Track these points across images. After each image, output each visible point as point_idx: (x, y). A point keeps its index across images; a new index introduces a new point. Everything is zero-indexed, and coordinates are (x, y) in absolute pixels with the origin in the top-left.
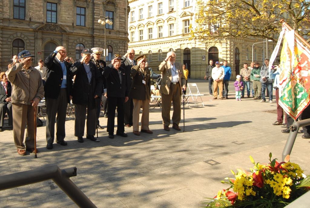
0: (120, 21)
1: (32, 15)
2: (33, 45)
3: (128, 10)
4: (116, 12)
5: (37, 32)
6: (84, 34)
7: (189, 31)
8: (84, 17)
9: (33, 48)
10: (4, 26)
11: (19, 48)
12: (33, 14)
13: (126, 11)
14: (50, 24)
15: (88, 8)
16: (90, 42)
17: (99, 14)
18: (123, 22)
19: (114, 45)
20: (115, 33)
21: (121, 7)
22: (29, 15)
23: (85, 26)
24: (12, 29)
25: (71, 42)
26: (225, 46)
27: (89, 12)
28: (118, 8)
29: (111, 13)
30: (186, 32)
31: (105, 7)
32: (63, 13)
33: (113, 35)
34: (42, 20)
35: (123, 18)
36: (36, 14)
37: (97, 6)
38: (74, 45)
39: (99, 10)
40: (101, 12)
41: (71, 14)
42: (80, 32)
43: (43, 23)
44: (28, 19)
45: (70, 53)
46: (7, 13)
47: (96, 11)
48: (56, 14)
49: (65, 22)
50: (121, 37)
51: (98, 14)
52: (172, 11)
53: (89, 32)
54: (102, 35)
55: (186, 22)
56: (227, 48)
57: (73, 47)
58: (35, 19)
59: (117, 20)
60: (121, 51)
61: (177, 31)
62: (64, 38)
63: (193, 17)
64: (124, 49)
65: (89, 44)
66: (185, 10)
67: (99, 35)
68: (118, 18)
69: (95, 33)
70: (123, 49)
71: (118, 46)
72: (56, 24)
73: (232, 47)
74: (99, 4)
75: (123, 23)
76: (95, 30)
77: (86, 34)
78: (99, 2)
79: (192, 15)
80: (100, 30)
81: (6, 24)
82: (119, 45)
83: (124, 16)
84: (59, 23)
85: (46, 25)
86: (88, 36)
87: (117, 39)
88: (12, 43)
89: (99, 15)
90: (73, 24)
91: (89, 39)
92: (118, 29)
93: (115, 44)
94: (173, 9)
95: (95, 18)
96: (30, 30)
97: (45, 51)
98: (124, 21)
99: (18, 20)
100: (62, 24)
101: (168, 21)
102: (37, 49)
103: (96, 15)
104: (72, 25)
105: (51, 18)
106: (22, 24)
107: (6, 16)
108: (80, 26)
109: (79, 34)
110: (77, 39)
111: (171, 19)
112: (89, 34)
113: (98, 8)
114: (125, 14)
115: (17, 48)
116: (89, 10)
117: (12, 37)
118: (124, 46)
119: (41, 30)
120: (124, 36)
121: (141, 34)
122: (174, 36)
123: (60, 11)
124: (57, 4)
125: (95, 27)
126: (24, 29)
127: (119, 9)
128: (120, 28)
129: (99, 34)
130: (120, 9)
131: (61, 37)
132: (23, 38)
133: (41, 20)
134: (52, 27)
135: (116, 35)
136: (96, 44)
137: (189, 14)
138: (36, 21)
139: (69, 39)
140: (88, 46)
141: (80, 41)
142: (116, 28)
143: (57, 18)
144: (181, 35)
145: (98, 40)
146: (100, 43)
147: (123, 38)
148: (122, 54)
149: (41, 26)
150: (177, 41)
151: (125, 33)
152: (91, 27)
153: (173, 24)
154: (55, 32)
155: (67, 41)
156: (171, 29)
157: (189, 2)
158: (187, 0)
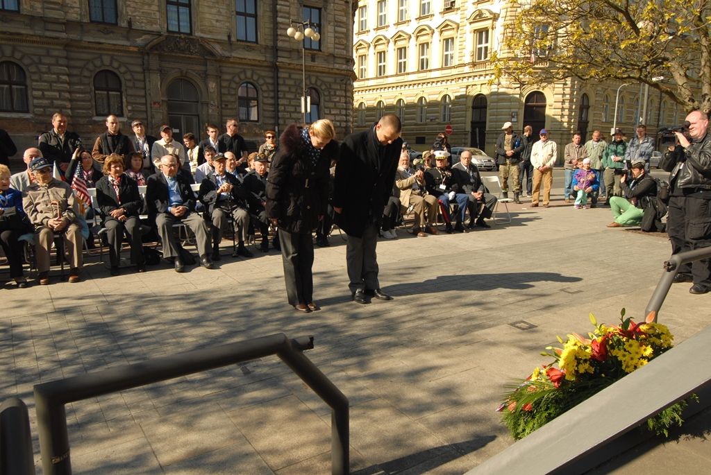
0: (336, 32)
1: (134, 14)
2: (140, 85)
3: (353, 4)
4: (326, 9)
5: (148, 54)
7: (486, 56)
8: (254, 19)
9: (142, 93)
10: (72, 40)
11: (110, 93)
12: (135, 12)
13: (349, 7)
14: (177, 37)
16: (269, 81)
17: (289, 13)
18: (343, 33)
19: (323, 87)
20: (325, 60)
22: (127, 13)
23: (257, 42)
24: (89, 48)
25: (227, 80)
26: (561, 91)
27: (264, 9)
28: (331, 1)
29: (315, 12)
30: (480, 58)
32: (206, 10)
33: (320, 64)
34: (158, 26)
35: (342, 25)
36: (143, 13)
38: (234, 86)
39: (288, 4)
40: (293, 10)
41: (223, 11)
42: (246, 57)
43: (159, 34)
44: (124, 24)
45: (226, 105)
46: (73, 8)
47: (282, 5)
48: (188, 11)
49: (211, 32)
50: (338, 69)
51: (286, 13)
53: (265, 56)
54: (297, 65)
55: (482, 34)
56: (564, 94)
57: (233, 92)
58: (142, 23)
59: (329, 29)
61: (461, 55)
62: (211, 69)
63: (500, 23)
64: (346, 97)
65: (268, 83)
66: (480, 6)
67: (289, 64)
68: (332, 24)
69: (280, 59)
70: (342, 96)
71: (330, 88)
72: (191, 37)
73: (575, 93)
75: (343, 36)
76: (279, 52)
77: (259, 61)
79: (495, 17)
80: (290, 51)
81: (74, 36)
82: (335, 86)
83: (344, 19)
84: (198, 34)
85: (167, 37)
86: (267, 67)
87: (328, 73)
88: (92, 79)
89: (287, 16)
90: (229, 37)
91: (266, 73)
92: (331, 50)
93: (326, 85)
94: (454, 2)
95: (280, 23)
96: (132, 49)
97: (169, 100)
98: (344, 30)
99: (101, 26)
100: (205, 36)
101: (442, 32)
102: (150, 94)
103: (281, 17)
104: (226, 38)
105: (177, 21)
106: (111, 35)
107: (73, 16)
108: (246, 41)
109: (244, 61)
110: (241, 72)
111: (449, 27)
112: (266, 61)
114: (346, 14)
115: (105, 92)
116: (264, 3)
117: (90, 66)
118: (346, 91)
119: (157, 50)
120: (344, 67)
121: (381, 62)
122: (454, 67)
123: (198, 5)
125: (280, 44)
126: (117, 48)
127: (334, 3)
128: (335, 48)
129: (289, 62)
130: (336, 1)
131: (203, 68)
132: (118, 69)
133: (154, 26)
134: (182, 44)
135: (328, 63)
136: (284, 84)
137: (488, 15)
138: (144, 28)
139: (221, 72)
140: (264, 88)
141: (246, 77)
142: (328, 48)
143: (193, 22)
144: (469, 64)
145: (286, 75)
146: (291, 82)
147: (343, 72)
148: (340, 109)
149: (155, 41)
150: (459, 78)
151: (346, 58)
152: (270, 44)
153: (452, 39)
154: (190, 56)
155: (219, 78)
156: (446, 49)
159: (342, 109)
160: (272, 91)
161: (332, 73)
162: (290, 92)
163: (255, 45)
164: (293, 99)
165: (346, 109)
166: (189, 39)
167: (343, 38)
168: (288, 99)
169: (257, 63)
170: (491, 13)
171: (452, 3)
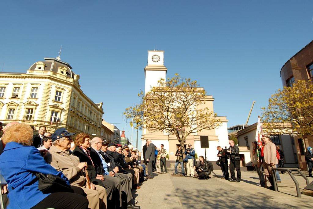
7: (30, 119)
30: (27, 118)
52: (15, 97)
55: (30, 110)
61: (18, 116)
63: (38, 107)
66: (31, 100)
101: (8, 105)
111: (13, 104)
144: (21, 120)
153: (14, 109)
156: (10, 113)
157: (36, 94)
158: (34, 92)
170: (36, 104)
171: (16, 96)
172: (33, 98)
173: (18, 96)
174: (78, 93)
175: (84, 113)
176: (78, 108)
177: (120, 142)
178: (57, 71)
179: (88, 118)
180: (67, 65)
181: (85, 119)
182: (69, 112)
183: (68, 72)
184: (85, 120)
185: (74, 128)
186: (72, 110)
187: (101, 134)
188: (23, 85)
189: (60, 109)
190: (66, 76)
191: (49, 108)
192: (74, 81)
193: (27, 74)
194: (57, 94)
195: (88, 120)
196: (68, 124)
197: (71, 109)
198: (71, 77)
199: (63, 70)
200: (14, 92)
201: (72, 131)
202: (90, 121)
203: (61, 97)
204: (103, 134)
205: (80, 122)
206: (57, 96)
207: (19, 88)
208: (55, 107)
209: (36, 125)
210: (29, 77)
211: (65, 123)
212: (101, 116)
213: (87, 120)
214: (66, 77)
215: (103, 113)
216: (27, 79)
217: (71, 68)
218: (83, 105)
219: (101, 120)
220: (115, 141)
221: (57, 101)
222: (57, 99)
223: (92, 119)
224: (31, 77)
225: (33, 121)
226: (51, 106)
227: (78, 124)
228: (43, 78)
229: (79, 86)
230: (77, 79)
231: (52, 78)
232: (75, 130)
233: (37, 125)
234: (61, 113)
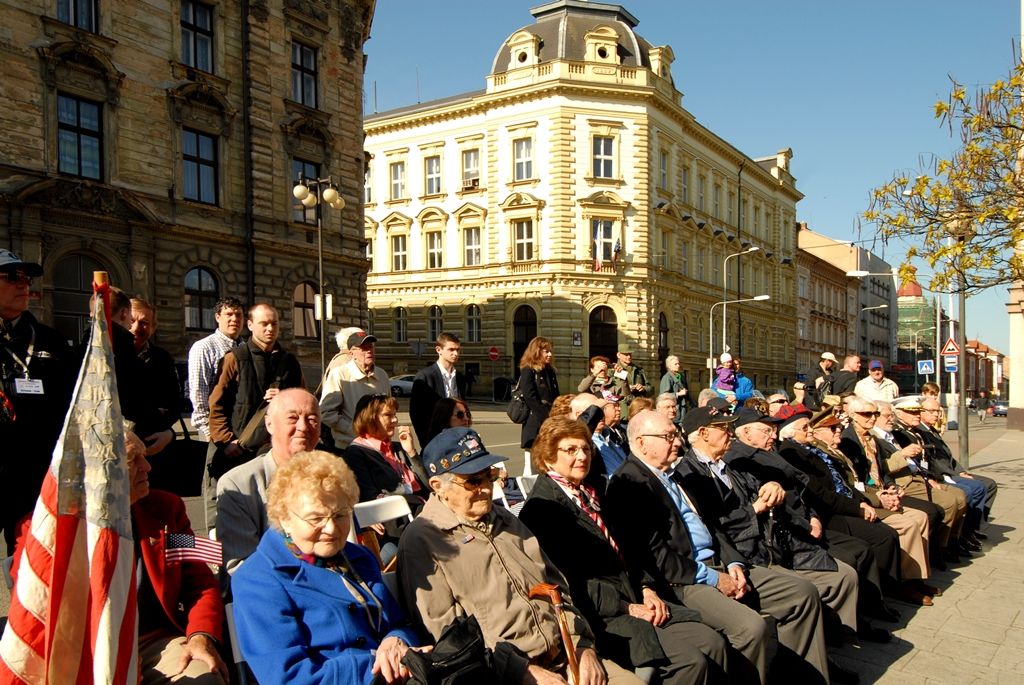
4: (328, 166)
5: (20, 208)
6: (218, 233)
7: (530, 256)
8: (212, 169)
13: (361, 167)
14: (78, 184)
15: (227, 138)
16: (239, 267)
17: (271, 166)
20: (327, 241)
21: (345, 151)
23: (217, 204)
25: (165, 262)
26: (635, 307)
27: (230, 154)
28: (335, 155)
29: (310, 168)
30: (520, 257)
31: (290, 144)
32: (131, 145)
34: (41, 163)
35: (352, 192)
37: (259, 137)
38: (178, 271)
39: (269, 152)
40: (278, 161)
41: (162, 151)
42: (200, 226)
43: (42, 175)
45: (165, 303)
47: (258, 152)
48: (96, 145)
49: (138, 182)
50: (348, 257)
51: (265, 164)
52: (472, 187)
53: (233, 229)
54: (286, 245)
55: (523, 226)
56: (639, 312)
57: (176, 281)
58: (10, 153)
60: (350, 306)
61: (492, 251)
62: (139, 241)
63: (545, 212)
65: (237, 271)
66: (518, 189)
67: (273, 243)
69: (256, 235)
70: (355, 297)
71: (337, 285)
72: (103, 186)
73: (653, 311)
74: (268, 131)
75: (354, 208)
76: (255, 223)
77: (223, 235)
78: (270, 124)
79: (541, 205)
82: (342, 282)
83: (353, 184)
84: (115, 182)
85: (57, 182)
86: (233, 244)
87: (334, 261)
89: (269, 170)
90: (171, 192)
91: (233, 255)
92: (337, 228)
93: (330, 280)
95: (257, 179)
97: (57, 289)
98: (356, 199)
100: (128, 186)
101: (460, 218)
103: (258, 170)
104: (166, 194)
105: (74, 159)
108: (199, 201)
109: (197, 233)
110: (191, 250)
111: (472, 213)
112: (232, 235)
113: (264, 142)
114: (357, 177)
116: (231, 147)
119: (38, 202)
120: (357, 254)
122: (483, 267)
123: (117, 135)
124: (100, 105)
125: (256, 211)
127: (340, 159)
128: (343, 225)
129: (271, 239)
130: (343, 157)
131: (123, 239)
133: (33, 161)
134: (86, 197)
135: (332, 245)
136: (264, 274)
137: (530, 201)
138: (13, 163)
139: (155, 247)
140: (231, 278)
141: (199, 259)
142: (332, 224)
143: (106, 162)
144: (506, 264)
145: (267, 260)
146: (275, 272)
147: (355, 262)
148: (352, 317)
149: (36, 185)
150: (493, 283)
151: (359, 241)
152: (240, 209)
153: (478, 229)
154: (101, 217)
155: (151, 257)
156: (469, 243)
157: (529, 164)
158: (523, 159)
159: (355, 317)
160: (243, 284)
161: (340, 262)
162: (273, 286)
163: (215, 209)
164: (279, 298)
165: (361, 318)
166: (98, 188)
167: (353, 211)
168: (270, 297)
169: (218, 237)
170: (535, 199)
171: (474, 181)
172: (525, 179)
173: (478, 180)
174: (677, 129)
175: (710, 209)
176: (685, 192)
177: (892, 320)
178: (582, 51)
179: (730, 227)
180: (614, 13)
181: (717, 233)
182: (653, 217)
183: (624, 45)
184: (720, 239)
185: (680, 276)
186: (661, 206)
187: (796, 289)
188: (486, 139)
189: (616, 207)
190: (617, 67)
191: (578, 210)
192: (652, 78)
193: (488, 91)
194: (596, 151)
195: (734, 238)
196: (655, 263)
197: (657, 201)
198: (639, 63)
199: (602, 43)
200: (466, 170)
201: (674, 287)
202: (743, 240)
203: (613, 158)
204: (807, 288)
205: (701, 248)
206: (598, 157)
207: (476, 151)
208: (597, 201)
209: (550, 276)
210: (496, 104)
211: (645, 261)
212: (791, 213)
213: (730, 239)
214: (619, 71)
215: (797, 197)
216: (491, 112)
217: (632, 25)
218: (702, 178)
219: (792, 227)
220: (870, 318)
221: (602, 176)
222: (602, 171)
223: (750, 229)
224: (504, 102)
225: (540, 263)
226: (585, 200)
227: (694, 260)
228: (540, 95)
229: (677, 95)
230: (663, 68)
231: (572, 89)
232: (686, 284)
233: (554, 274)
234: (624, 222)
